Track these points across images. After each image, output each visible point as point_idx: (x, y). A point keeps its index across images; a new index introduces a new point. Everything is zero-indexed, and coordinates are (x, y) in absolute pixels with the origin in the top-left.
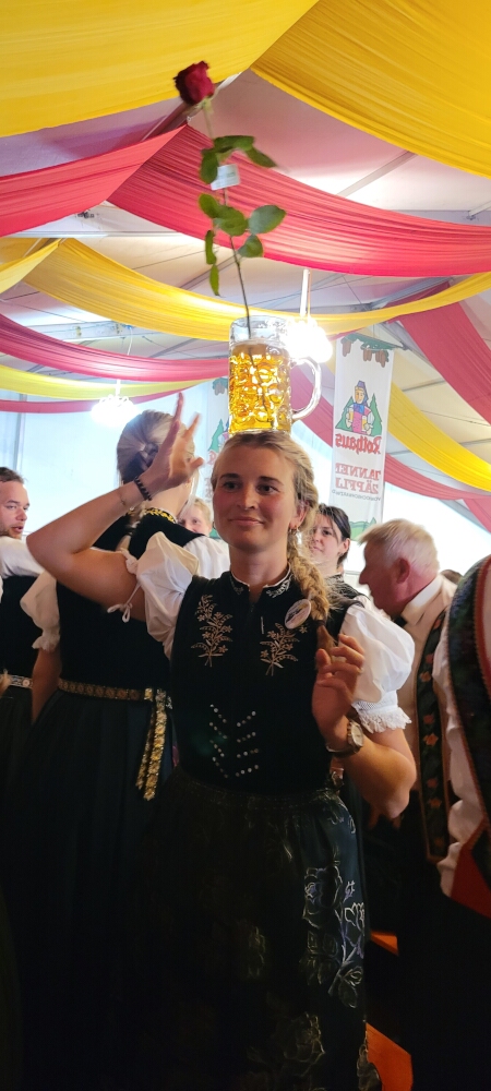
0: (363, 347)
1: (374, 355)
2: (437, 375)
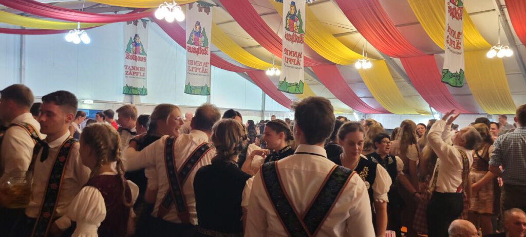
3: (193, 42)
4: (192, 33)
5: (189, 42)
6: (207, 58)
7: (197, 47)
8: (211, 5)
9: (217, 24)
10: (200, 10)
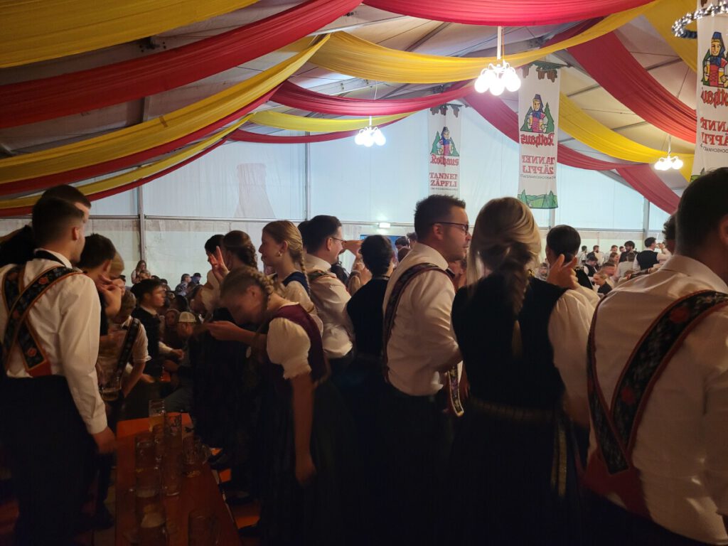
0: (538, 70)
1: (546, 74)
2: (593, 82)
3: (529, 127)
4: (528, 114)
5: (525, 128)
6: (553, 151)
7: (536, 135)
8: (559, 66)
9: (569, 96)
10: (541, 77)
